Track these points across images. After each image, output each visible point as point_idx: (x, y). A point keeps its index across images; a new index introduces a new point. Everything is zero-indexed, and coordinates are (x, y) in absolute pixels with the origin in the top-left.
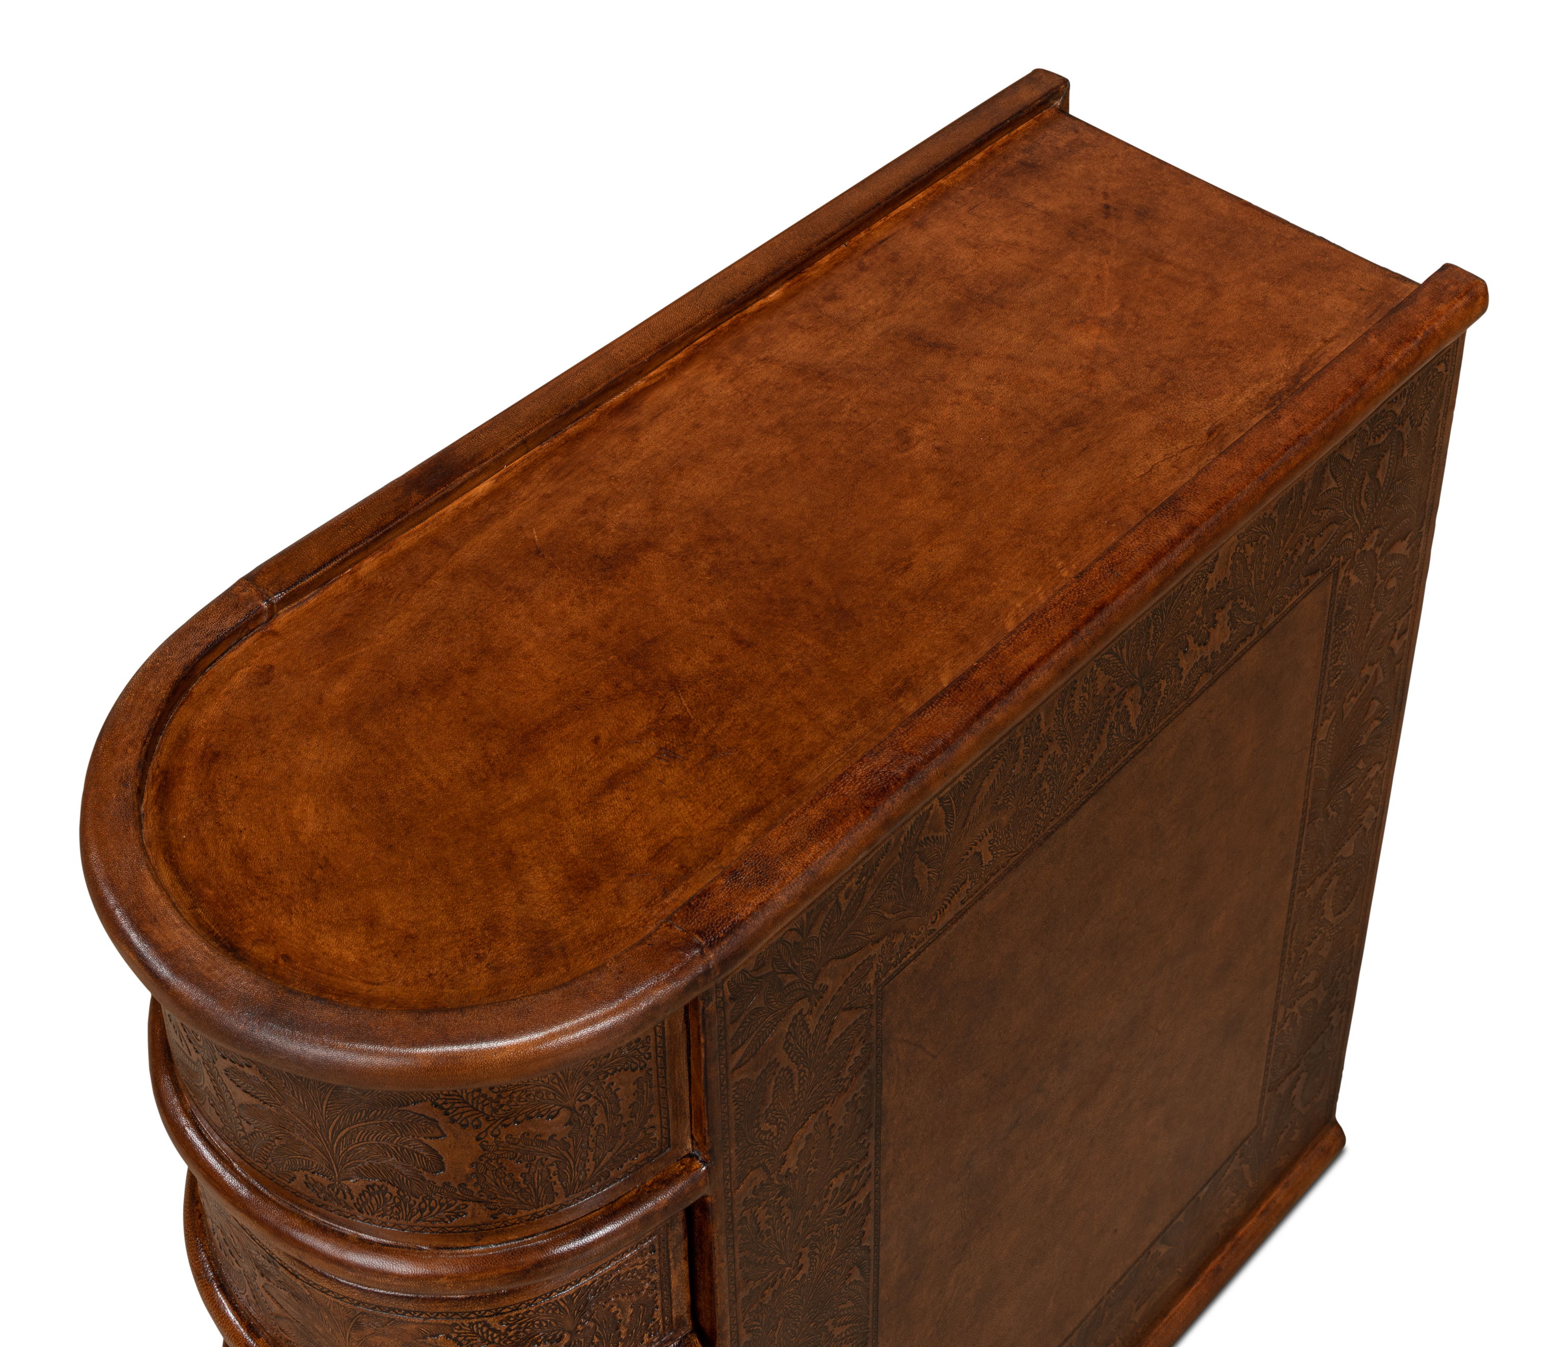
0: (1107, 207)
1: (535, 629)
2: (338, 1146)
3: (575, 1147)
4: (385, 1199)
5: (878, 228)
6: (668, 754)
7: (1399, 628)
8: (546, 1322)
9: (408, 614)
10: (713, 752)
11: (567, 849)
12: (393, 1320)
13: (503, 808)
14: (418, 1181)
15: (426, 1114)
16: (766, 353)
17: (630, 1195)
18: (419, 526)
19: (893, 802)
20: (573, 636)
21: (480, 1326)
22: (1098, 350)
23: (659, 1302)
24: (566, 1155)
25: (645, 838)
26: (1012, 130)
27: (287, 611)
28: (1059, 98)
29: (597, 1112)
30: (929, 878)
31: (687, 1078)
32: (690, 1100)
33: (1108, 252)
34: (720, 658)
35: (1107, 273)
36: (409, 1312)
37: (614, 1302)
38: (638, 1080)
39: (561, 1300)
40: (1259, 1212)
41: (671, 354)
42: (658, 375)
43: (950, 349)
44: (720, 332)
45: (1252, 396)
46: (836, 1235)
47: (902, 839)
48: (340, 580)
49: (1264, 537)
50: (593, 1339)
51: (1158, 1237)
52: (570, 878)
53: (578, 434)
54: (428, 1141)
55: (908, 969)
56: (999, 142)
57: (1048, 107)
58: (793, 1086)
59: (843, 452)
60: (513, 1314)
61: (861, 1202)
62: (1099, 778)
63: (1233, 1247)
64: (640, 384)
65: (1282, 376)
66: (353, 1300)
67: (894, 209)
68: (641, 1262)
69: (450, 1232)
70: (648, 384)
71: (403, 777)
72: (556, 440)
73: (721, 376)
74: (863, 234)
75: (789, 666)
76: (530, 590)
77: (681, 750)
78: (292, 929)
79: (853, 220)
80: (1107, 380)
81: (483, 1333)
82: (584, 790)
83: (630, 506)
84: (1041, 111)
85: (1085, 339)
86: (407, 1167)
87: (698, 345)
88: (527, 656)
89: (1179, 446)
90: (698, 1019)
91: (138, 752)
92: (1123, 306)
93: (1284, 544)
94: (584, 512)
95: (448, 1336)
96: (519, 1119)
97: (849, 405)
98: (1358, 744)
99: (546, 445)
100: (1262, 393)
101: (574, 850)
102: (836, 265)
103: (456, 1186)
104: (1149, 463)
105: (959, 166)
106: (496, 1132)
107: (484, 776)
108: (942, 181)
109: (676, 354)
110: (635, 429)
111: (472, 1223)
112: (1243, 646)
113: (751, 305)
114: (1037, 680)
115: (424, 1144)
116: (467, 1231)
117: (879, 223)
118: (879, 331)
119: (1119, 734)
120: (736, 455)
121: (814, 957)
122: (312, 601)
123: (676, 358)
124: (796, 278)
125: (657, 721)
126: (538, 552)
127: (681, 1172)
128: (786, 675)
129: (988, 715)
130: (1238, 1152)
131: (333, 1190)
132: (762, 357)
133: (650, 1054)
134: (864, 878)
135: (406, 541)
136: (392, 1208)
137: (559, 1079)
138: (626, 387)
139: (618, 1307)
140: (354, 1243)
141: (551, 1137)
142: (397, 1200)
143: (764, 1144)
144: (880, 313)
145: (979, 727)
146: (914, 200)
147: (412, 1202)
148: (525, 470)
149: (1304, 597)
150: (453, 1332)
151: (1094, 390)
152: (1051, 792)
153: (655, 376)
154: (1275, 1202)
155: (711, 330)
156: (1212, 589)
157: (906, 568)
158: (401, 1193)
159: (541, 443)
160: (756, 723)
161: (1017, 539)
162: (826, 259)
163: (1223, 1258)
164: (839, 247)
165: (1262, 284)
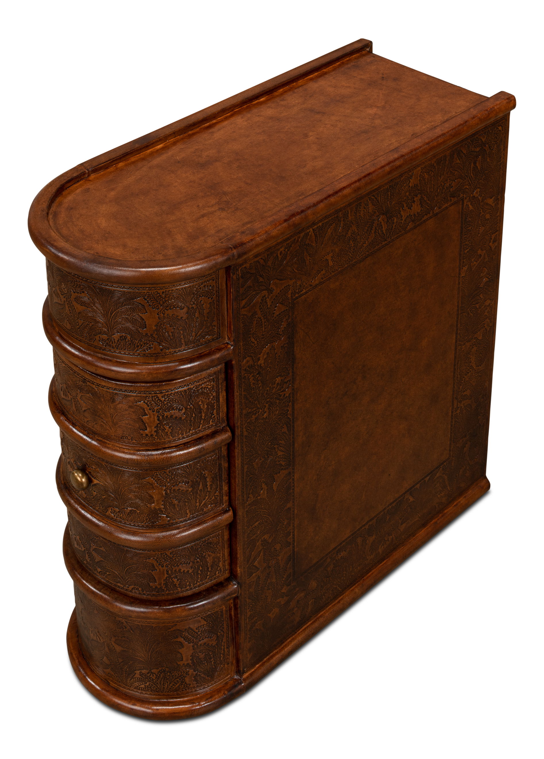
0: (383, 77)
1: (178, 180)
2: (111, 320)
3: (189, 325)
4: (126, 342)
5: (300, 82)
6: (223, 209)
7: (493, 238)
8: (177, 400)
9: (135, 177)
10: (237, 209)
11: (188, 230)
12: (126, 395)
13: (167, 221)
14: (137, 333)
15: (141, 303)
16: (259, 114)
17: (207, 352)
18: (138, 155)
19: (296, 218)
20: (191, 182)
21: (155, 397)
22: (375, 114)
23: (216, 406)
24: (186, 327)
25: (214, 228)
26: (351, 56)
27: (94, 175)
28: (368, 47)
29: (197, 312)
30: (310, 262)
31: (226, 310)
32: (227, 319)
33: (382, 89)
34: (240, 188)
35: (381, 95)
36: (132, 391)
37: (201, 399)
38: (210, 303)
39: (183, 391)
40: (453, 505)
41: (225, 113)
42: (221, 119)
43: (324, 113)
44: (243, 108)
45: (428, 126)
46: (278, 405)
47: (300, 240)
48: (111, 168)
49: (432, 173)
50: (193, 414)
51: (408, 491)
52: (189, 237)
53: (193, 134)
54: (141, 315)
55: (303, 297)
56: (346, 60)
57: (364, 50)
58: (262, 327)
59: (284, 139)
60: (167, 393)
61: (287, 395)
62: (372, 249)
63: (442, 516)
64: (214, 121)
65: (440, 121)
66: (113, 388)
67: (306, 77)
68: (210, 384)
69: (147, 356)
70: (217, 121)
71: (134, 214)
72: (185, 135)
73: (242, 120)
74: (295, 84)
75: (263, 189)
76: (176, 171)
77: (226, 208)
78: (99, 247)
79: (291, 78)
80: (378, 122)
81: (156, 401)
82: (194, 217)
83: (210, 151)
84: (362, 51)
85: (371, 111)
86: (134, 327)
87: (235, 112)
88: (175, 187)
89: (401, 138)
90: (230, 281)
91: (46, 204)
92: (386, 103)
93: (440, 179)
94: (195, 152)
95: (144, 402)
96: (171, 308)
97: (287, 127)
98: (479, 286)
99: (181, 136)
100: (432, 125)
101: (190, 230)
102: (285, 92)
103: (150, 335)
104: (390, 142)
105: (331, 66)
106: (164, 312)
107: (161, 214)
108: (324, 70)
109: (227, 114)
110: (213, 132)
111: (154, 352)
112: (425, 217)
113: (254, 102)
114: (346, 192)
115: (140, 316)
116: (152, 356)
117: (301, 81)
118: (299, 109)
119: (379, 233)
120: (247, 139)
121: (269, 274)
122: (102, 173)
123: (227, 115)
124: (270, 95)
125: (218, 202)
126: (179, 162)
127: (224, 347)
128: (262, 192)
129: (329, 199)
130: (442, 466)
131: (108, 341)
132: (257, 115)
133: (214, 293)
134: (286, 250)
135: (134, 159)
136: (128, 346)
137: (184, 293)
138: (210, 122)
139: (202, 402)
140: (114, 362)
141: (181, 318)
142: (130, 342)
143: (252, 347)
144: (299, 104)
145: (326, 202)
146: (314, 75)
147: (135, 343)
148: (174, 142)
149: (450, 206)
150: (146, 400)
151: (373, 124)
152: (354, 246)
153: (220, 119)
154: (460, 502)
155: (240, 107)
156: (412, 186)
157: (304, 167)
158: (131, 339)
159: (180, 135)
160: (252, 203)
161: (343, 160)
162: (281, 90)
163: (438, 519)
164: (286, 87)
165: (436, 98)
